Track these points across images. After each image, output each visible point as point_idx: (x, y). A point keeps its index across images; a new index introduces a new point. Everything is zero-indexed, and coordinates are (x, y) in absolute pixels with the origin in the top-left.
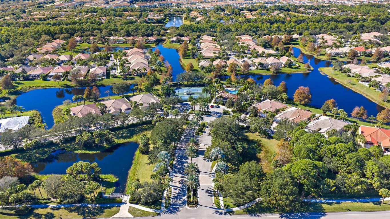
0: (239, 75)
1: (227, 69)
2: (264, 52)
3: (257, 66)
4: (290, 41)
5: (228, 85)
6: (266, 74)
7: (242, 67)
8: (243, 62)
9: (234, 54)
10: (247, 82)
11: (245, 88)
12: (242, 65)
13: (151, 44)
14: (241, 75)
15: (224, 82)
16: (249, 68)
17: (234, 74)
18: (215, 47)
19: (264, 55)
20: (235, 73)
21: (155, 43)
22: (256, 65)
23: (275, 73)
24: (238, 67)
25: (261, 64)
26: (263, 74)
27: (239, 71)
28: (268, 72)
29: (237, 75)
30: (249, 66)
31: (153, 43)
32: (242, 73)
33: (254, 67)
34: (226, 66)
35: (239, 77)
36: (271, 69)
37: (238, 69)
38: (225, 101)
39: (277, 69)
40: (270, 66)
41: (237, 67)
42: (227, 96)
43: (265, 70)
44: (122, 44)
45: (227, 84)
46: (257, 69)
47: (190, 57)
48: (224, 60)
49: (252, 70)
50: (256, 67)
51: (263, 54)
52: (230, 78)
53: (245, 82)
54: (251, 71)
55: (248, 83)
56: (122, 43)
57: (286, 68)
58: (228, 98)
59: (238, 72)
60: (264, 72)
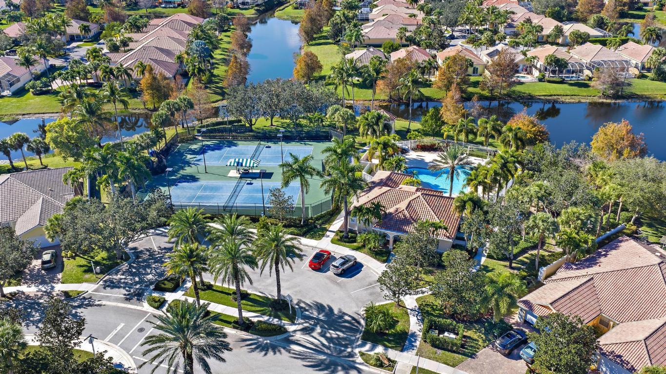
0: (475, 98)
1: (435, 78)
2: (559, 31)
3: (540, 71)
4: (630, 9)
5: (428, 140)
6: (576, 99)
7: (487, 73)
8: (490, 55)
9: (464, 37)
10: (510, 130)
11: (504, 166)
12: (486, 67)
13: (246, 9)
14: (482, 98)
15: (416, 125)
16: (512, 76)
17: (455, 93)
18: (410, 16)
19: (560, 41)
20: (463, 91)
21: (256, 8)
22: (536, 68)
23: (608, 97)
24: (475, 71)
25: (558, 65)
26: (563, 99)
27: (476, 84)
28: (583, 91)
29: (466, 98)
30: (514, 68)
31: (252, 7)
32: (486, 93)
33: (530, 73)
34: (431, 67)
35: (475, 106)
36: (592, 83)
37: (473, 79)
38: (391, 234)
39: (618, 85)
40: (587, 72)
41: (470, 70)
42: (402, 206)
43: (571, 85)
44: (173, 9)
45: (426, 134)
46: (540, 80)
47: (330, 41)
48: (428, 50)
49: (521, 83)
50: (536, 73)
51: (557, 36)
52: (437, 110)
53: (500, 133)
54: (518, 88)
55: (516, 138)
56: (174, 7)
57: (647, 81)
58: (407, 221)
59: (471, 89)
60: (569, 93)
